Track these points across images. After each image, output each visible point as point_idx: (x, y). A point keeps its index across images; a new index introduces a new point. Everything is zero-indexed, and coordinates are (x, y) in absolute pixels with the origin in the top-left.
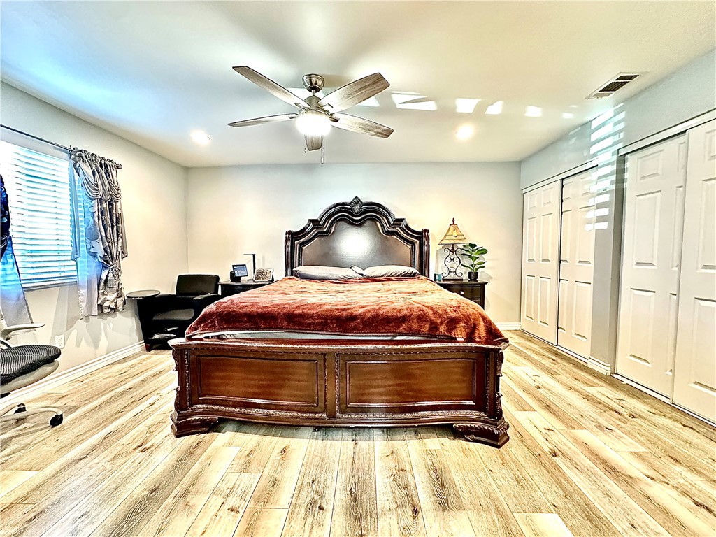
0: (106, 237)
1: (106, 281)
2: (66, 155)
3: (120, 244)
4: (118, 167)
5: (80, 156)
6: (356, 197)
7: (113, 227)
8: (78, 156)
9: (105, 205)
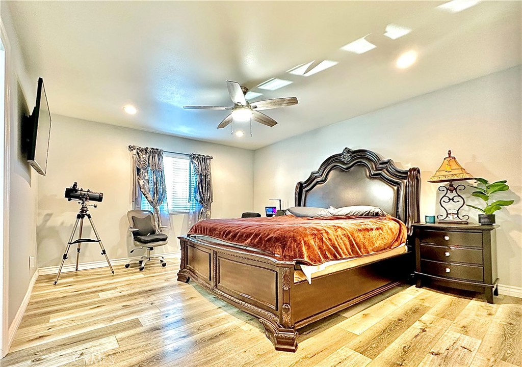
0: (202, 192)
1: (202, 212)
2: (188, 158)
3: (209, 195)
4: (210, 158)
5: (194, 157)
6: (346, 148)
7: (206, 187)
8: (193, 157)
9: (202, 177)
